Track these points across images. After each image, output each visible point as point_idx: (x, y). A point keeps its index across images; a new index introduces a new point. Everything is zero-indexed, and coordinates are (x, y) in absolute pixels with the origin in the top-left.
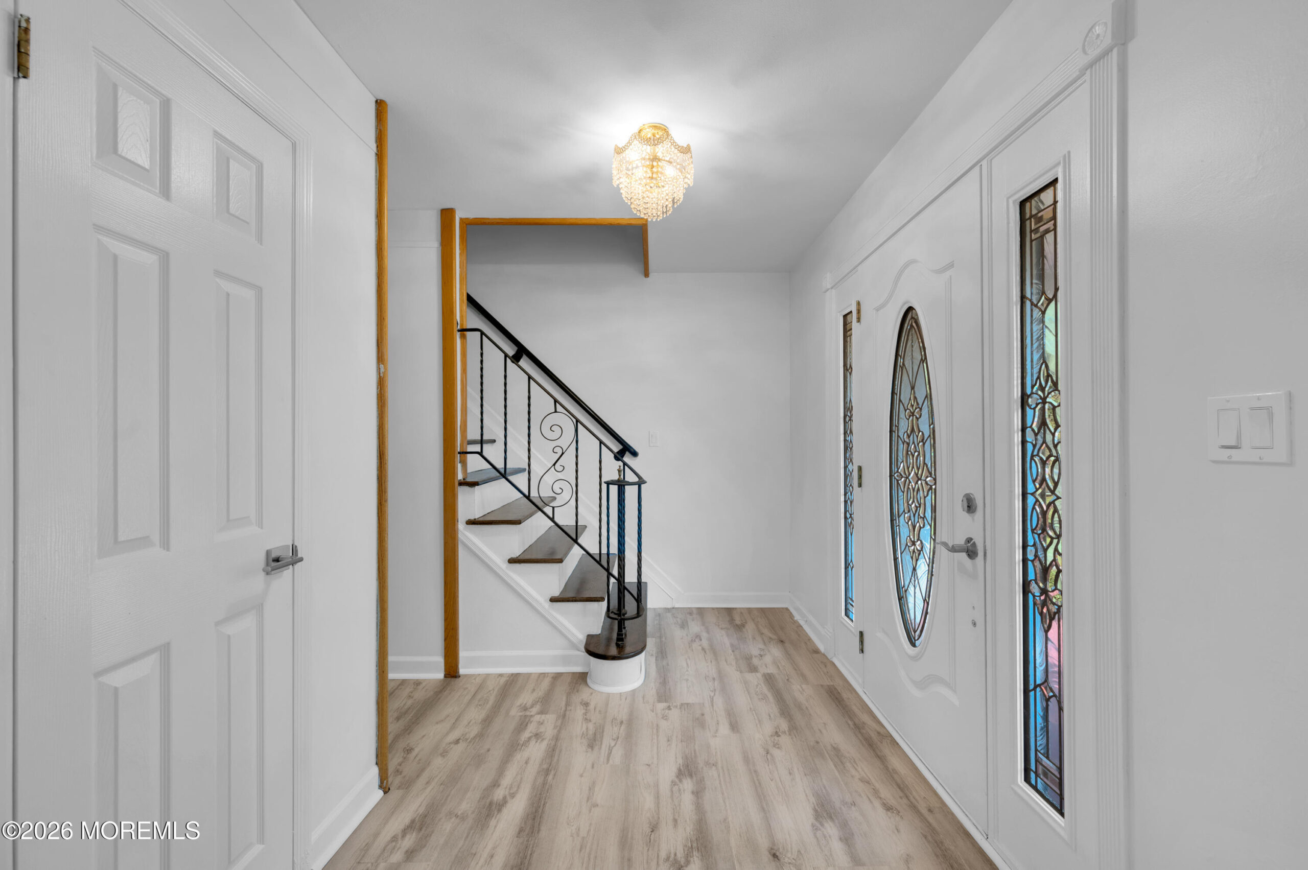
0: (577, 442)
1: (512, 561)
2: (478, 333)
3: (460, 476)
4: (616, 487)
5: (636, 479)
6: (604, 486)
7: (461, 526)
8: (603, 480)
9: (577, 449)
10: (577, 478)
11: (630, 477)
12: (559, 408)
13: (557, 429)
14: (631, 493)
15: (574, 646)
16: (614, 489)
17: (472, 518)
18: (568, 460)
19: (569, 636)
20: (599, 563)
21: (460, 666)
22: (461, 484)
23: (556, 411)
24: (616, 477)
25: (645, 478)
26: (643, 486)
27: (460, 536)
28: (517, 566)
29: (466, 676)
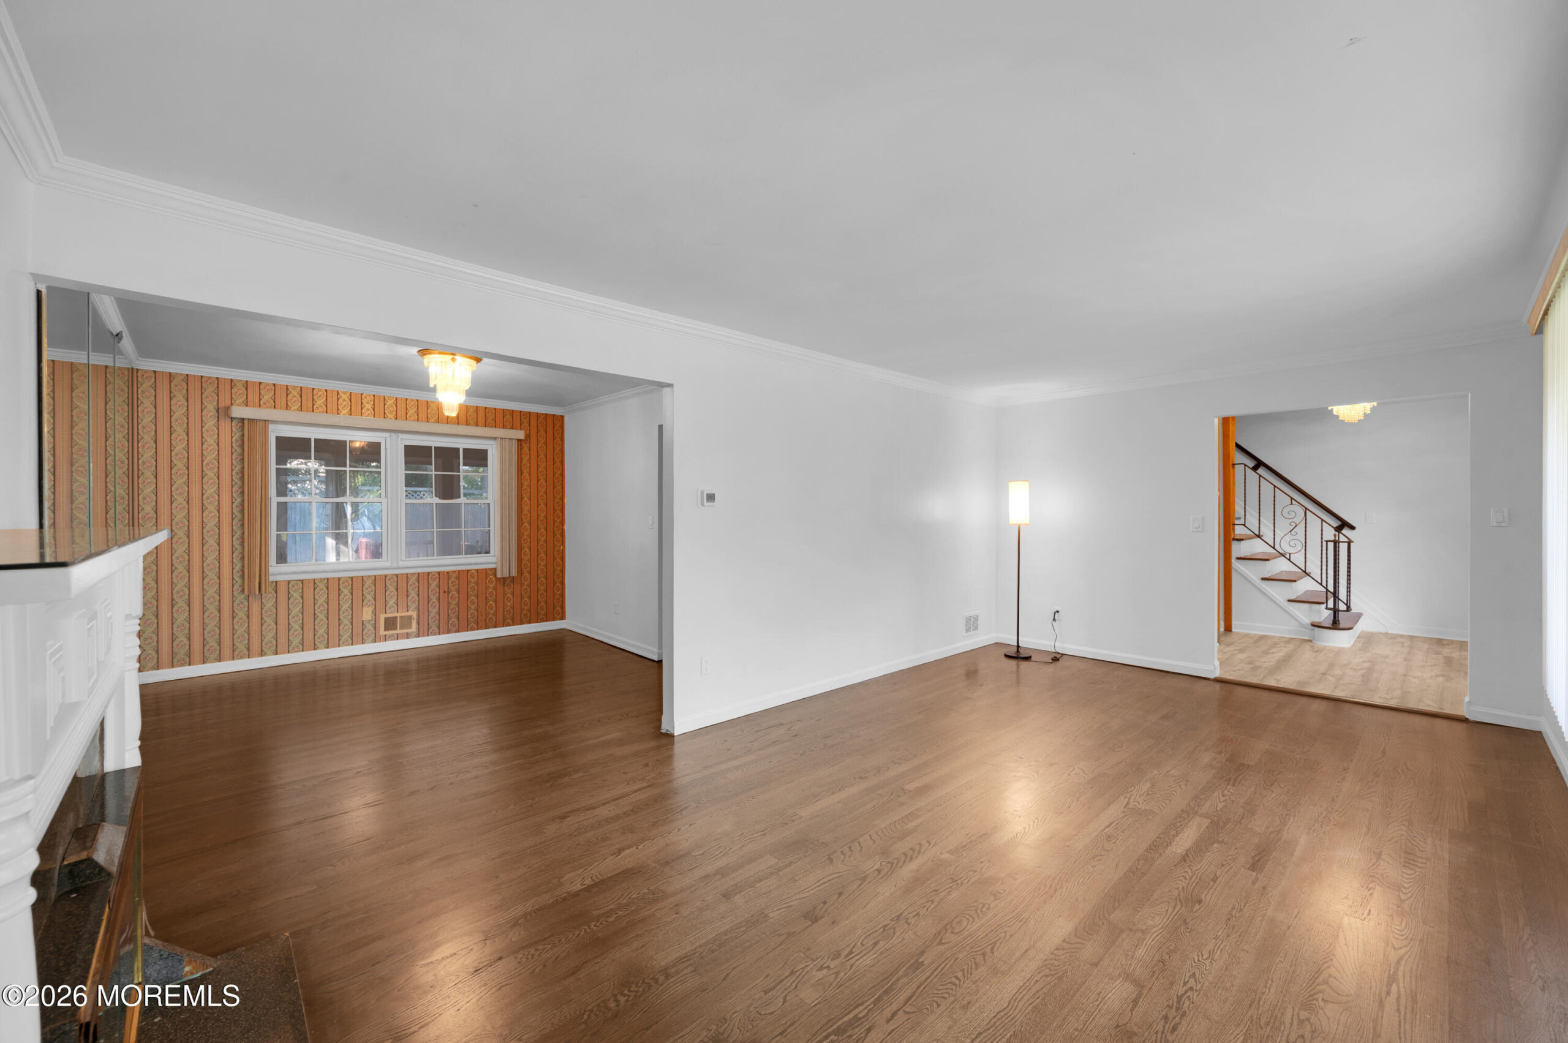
0: (1306, 520)
1: (1263, 579)
2: (1243, 465)
3: (1232, 536)
4: (1332, 543)
5: (1347, 540)
6: (1324, 543)
7: (1233, 561)
8: (1324, 539)
9: (1306, 523)
10: (1306, 539)
11: (1342, 538)
12: (1294, 502)
13: (1293, 515)
14: (1343, 548)
15: (1302, 626)
16: (1331, 545)
17: (1239, 556)
18: (1300, 529)
19: (1301, 620)
20: (1321, 584)
21: (1233, 627)
22: (1234, 539)
23: (1292, 504)
24: (1333, 539)
25: (1352, 539)
26: (1352, 544)
27: (1233, 565)
28: (1266, 582)
29: (1238, 634)
